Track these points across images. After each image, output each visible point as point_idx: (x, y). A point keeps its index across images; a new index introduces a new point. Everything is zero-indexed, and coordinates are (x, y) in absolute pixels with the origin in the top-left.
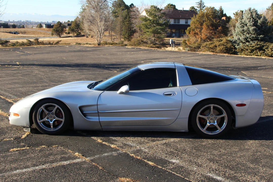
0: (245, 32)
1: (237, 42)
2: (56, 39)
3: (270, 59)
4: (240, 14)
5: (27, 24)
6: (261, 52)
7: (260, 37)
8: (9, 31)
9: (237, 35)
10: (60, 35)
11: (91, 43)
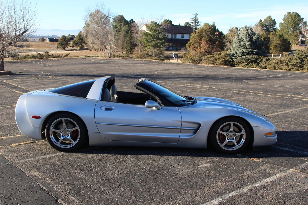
0: (242, 47)
1: (235, 56)
2: (60, 52)
3: (264, 71)
4: (235, 31)
6: (256, 64)
7: (255, 52)
9: (234, 50)
10: (65, 49)
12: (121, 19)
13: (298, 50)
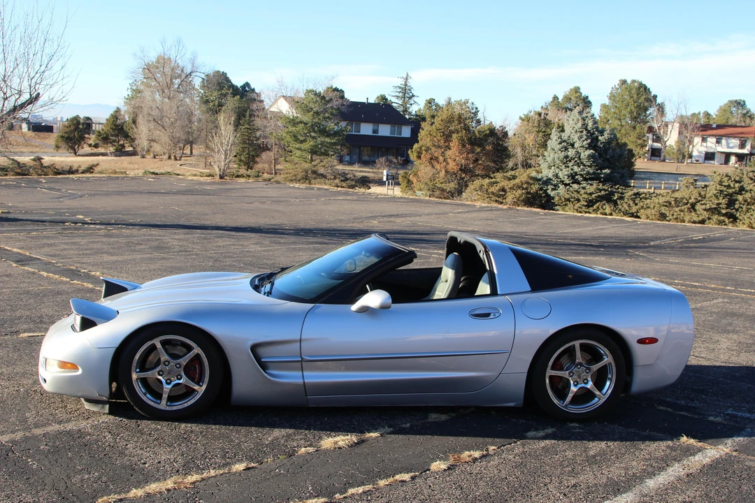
0: (570, 161)
1: (553, 183)
3: (633, 222)
6: (610, 205)
7: (605, 174)
9: (550, 167)
10: (75, 151)
11: (157, 171)
12: (220, 82)
13: (717, 173)
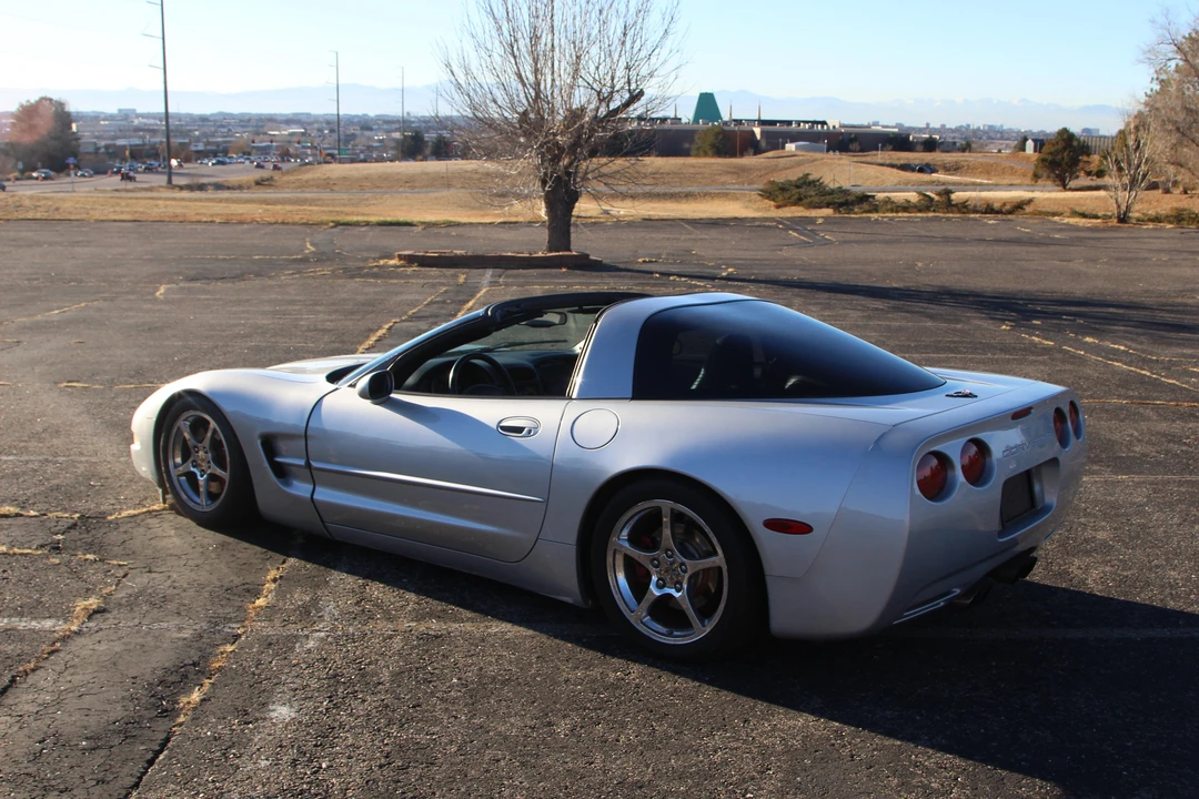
2: (1047, 195)
5: (989, 138)
8: (902, 162)
10: (1064, 182)
